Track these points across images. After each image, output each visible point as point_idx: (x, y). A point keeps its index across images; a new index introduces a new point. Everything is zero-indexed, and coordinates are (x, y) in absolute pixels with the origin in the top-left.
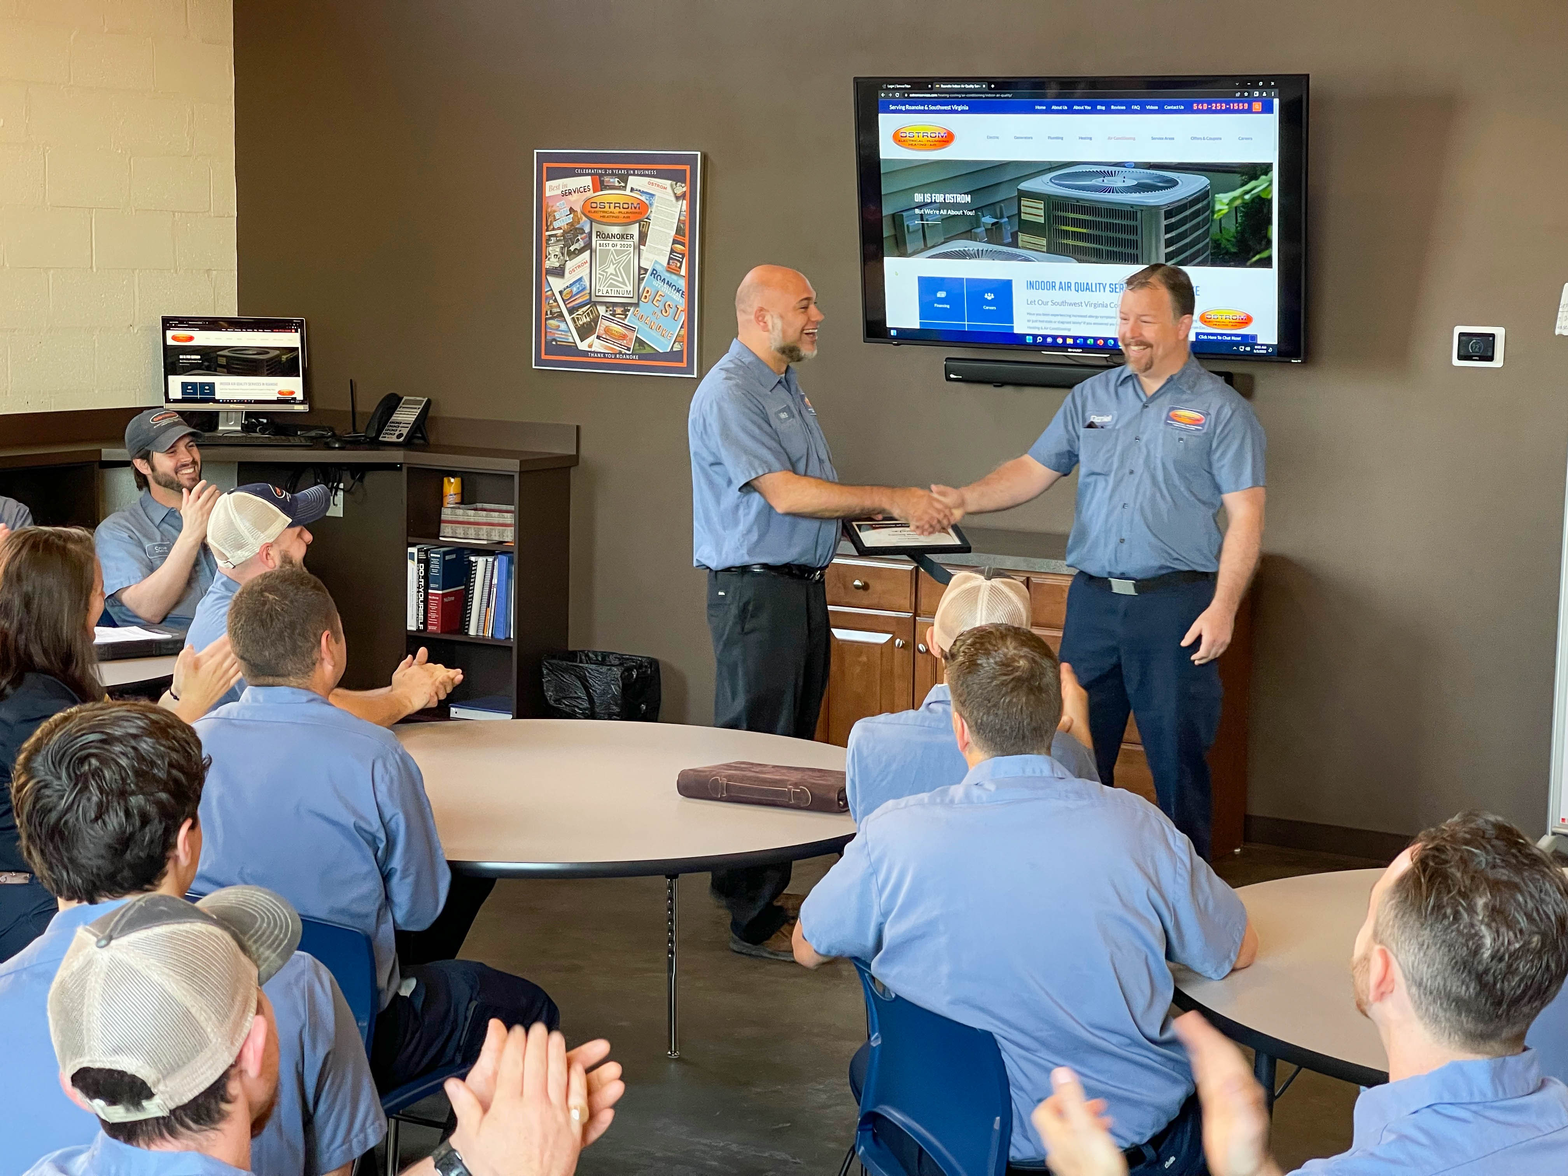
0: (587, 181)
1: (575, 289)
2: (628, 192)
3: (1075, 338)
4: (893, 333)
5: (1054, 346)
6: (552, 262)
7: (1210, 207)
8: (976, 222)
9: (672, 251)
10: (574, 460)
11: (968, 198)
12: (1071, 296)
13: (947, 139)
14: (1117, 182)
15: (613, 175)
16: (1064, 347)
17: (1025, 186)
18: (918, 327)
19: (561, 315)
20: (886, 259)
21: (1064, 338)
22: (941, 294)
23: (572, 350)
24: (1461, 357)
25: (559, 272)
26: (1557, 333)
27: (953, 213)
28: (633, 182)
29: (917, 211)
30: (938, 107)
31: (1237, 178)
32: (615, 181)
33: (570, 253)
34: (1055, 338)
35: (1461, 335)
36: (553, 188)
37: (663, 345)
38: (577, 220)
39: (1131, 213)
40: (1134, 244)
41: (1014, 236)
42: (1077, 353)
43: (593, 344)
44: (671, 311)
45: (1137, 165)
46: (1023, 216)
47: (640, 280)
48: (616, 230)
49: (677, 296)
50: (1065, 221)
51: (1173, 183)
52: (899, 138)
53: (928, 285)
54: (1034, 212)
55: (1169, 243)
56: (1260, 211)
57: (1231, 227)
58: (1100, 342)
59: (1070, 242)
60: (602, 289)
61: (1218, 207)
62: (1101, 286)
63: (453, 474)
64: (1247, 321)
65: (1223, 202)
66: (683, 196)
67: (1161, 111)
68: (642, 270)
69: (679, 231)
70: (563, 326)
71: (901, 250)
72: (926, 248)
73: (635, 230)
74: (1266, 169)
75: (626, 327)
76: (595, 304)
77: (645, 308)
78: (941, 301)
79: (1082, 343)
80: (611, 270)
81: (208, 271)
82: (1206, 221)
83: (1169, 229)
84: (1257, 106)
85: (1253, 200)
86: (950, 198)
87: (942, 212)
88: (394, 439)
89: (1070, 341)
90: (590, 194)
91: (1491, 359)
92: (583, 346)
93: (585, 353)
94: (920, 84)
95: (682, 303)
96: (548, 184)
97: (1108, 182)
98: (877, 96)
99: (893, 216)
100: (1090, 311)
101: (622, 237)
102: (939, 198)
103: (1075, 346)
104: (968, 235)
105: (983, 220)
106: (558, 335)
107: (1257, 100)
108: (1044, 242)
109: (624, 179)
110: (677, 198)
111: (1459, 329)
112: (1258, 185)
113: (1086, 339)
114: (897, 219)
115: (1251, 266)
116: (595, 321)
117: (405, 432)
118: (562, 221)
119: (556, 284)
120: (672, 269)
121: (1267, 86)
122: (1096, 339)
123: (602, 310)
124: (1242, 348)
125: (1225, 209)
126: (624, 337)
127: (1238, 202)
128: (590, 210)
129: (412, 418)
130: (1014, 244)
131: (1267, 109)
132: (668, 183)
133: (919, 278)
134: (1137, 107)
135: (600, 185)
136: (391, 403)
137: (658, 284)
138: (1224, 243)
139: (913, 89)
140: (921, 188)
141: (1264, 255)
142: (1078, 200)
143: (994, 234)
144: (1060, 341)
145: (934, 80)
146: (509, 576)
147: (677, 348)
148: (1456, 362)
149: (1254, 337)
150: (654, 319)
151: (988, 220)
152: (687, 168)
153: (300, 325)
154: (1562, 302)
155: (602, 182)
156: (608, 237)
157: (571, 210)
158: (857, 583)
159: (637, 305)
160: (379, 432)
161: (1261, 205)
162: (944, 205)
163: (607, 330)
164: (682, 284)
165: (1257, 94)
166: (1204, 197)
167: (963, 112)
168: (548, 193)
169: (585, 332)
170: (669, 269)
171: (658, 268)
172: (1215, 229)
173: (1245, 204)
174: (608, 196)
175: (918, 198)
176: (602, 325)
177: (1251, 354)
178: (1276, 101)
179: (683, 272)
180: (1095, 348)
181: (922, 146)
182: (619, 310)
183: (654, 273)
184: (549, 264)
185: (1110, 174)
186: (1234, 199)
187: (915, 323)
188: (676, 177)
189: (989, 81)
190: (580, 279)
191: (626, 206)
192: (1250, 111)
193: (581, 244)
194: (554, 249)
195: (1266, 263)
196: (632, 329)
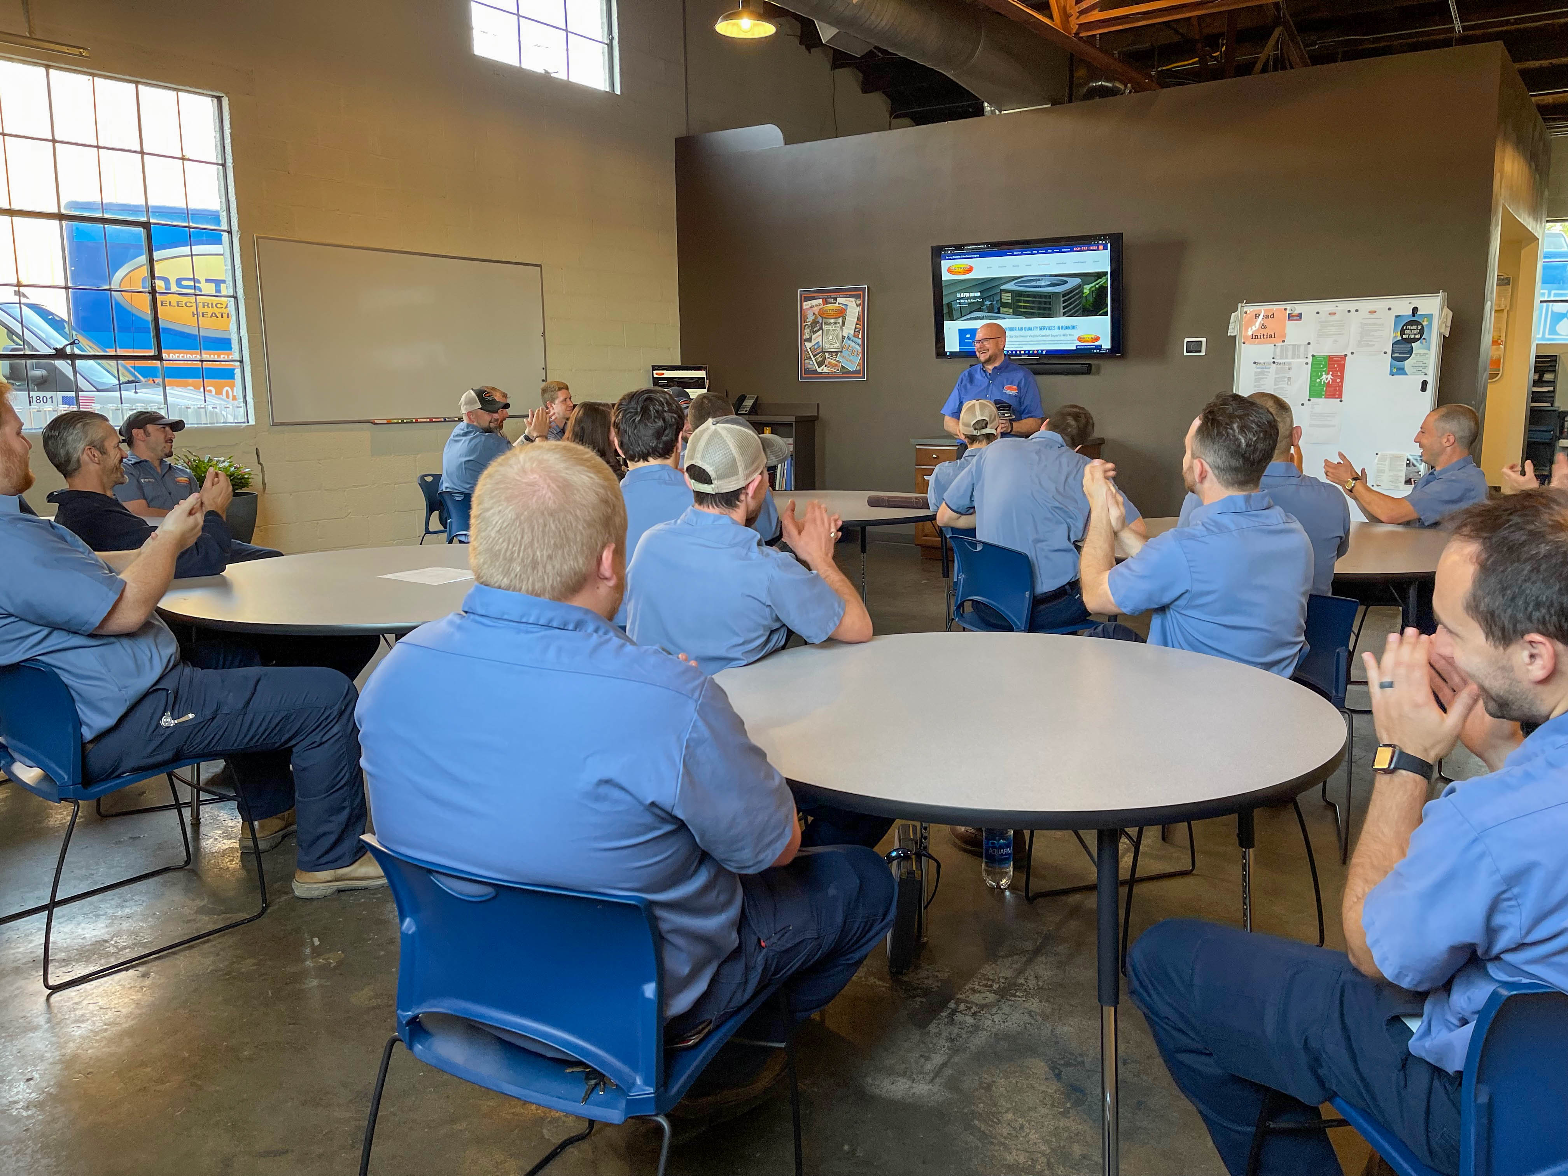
0: (820, 301)
1: (816, 347)
2: (837, 304)
3: (1025, 351)
4: (948, 354)
5: (1016, 355)
6: (806, 336)
7: (1082, 292)
8: (982, 304)
9: (856, 328)
10: (816, 418)
11: (979, 294)
12: (1023, 333)
13: (970, 270)
14: (1043, 283)
15: (831, 298)
16: (1020, 355)
17: (1002, 287)
18: (958, 350)
19: (810, 357)
20: (945, 323)
21: (1020, 351)
22: (968, 336)
23: (815, 372)
24: (1187, 352)
25: (809, 340)
26: (1229, 334)
27: (972, 301)
28: (839, 300)
29: (958, 301)
30: (967, 256)
31: (1093, 278)
32: (832, 300)
33: (813, 332)
34: (1016, 351)
35: (1188, 342)
36: (806, 305)
37: (852, 368)
38: (816, 318)
39: (1048, 296)
40: (1050, 309)
41: (999, 309)
42: (1026, 357)
43: (824, 369)
44: (855, 353)
45: (1051, 276)
46: (1003, 300)
47: (843, 341)
48: (832, 321)
49: (858, 347)
50: (1020, 301)
51: (1066, 282)
52: (950, 271)
53: (962, 333)
54: (1007, 298)
55: (1064, 308)
56: (1103, 292)
57: (1091, 299)
58: (1036, 352)
59: (1022, 310)
60: (827, 346)
61: (1085, 291)
62: (1036, 328)
63: (767, 425)
64: (1097, 339)
65: (1087, 289)
66: (860, 305)
67: (1060, 252)
68: (843, 337)
69: (858, 319)
70: (811, 362)
71: (951, 319)
72: (962, 316)
73: (840, 320)
74: (1105, 273)
75: (837, 361)
76: (824, 352)
77: (845, 353)
78: (968, 339)
79: (1028, 353)
80: (830, 338)
81: (669, 349)
82: (1080, 297)
83: (1064, 302)
84: (1101, 247)
85: (1099, 287)
86: (971, 295)
87: (969, 301)
88: (744, 412)
89: (1022, 352)
90: (822, 306)
91: (1200, 351)
92: (819, 370)
93: (820, 373)
94: (959, 247)
95: (860, 349)
96: (804, 303)
97: (1038, 283)
98: (941, 253)
99: (948, 304)
100: (1031, 339)
101: (835, 323)
102: (967, 295)
103: (1025, 354)
104: (980, 310)
105: (986, 303)
106: (809, 366)
107: (1101, 245)
108: (1011, 310)
109: (835, 299)
110: (857, 306)
111: (1186, 340)
112: (1102, 281)
113: (1029, 351)
114: (949, 305)
115: (1100, 315)
116: (824, 359)
117: (748, 409)
118: (810, 318)
119: (808, 345)
120: (856, 335)
121: (1105, 239)
122: (1034, 351)
123: (827, 355)
124: (1095, 351)
125: (1088, 292)
126: (836, 365)
127: (1094, 289)
128: (822, 313)
129: (751, 404)
130: (999, 312)
131: (1105, 248)
132: (853, 300)
133: (959, 330)
134: (1050, 251)
135: (826, 302)
136: (742, 399)
137: (849, 342)
138: (1088, 306)
139: (956, 249)
140: (960, 291)
141: (1104, 310)
142: (1026, 292)
143: (990, 309)
144: (1018, 352)
145: (964, 245)
146: (791, 466)
147: (858, 368)
148: (1186, 354)
149: (1101, 346)
150: (848, 357)
151: (988, 303)
152: (861, 293)
153: (705, 368)
154: (1231, 321)
155: (826, 301)
156: (829, 324)
157: (814, 314)
158: (934, 456)
159: (841, 352)
160: (738, 410)
161: (1103, 289)
162: (970, 298)
163: (829, 363)
164: (860, 341)
165: (1101, 242)
166: (1080, 287)
167: (977, 257)
168: (804, 307)
169: (820, 365)
170: (854, 336)
171: (850, 336)
172: (1084, 301)
173: (1096, 289)
174: (830, 307)
175: (958, 295)
176: (827, 361)
177: (1099, 353)
178: (1109, 245)
179: (860, 336)
180: (1033, 354)
181: (959, 273)
182: (834, 354)
183: (848, 338)
184: (804, 337)
185: (1039, 280)
186: (1092, 287)
187: (957, 349)
188: (857, 297)
189: (987, 244)
190: (818, 342)
191: (836, 310)
192: (1098, 249)
193: (818, 327)
194: (807, 331)
195: (1106, 314)
196: (839, 362)
